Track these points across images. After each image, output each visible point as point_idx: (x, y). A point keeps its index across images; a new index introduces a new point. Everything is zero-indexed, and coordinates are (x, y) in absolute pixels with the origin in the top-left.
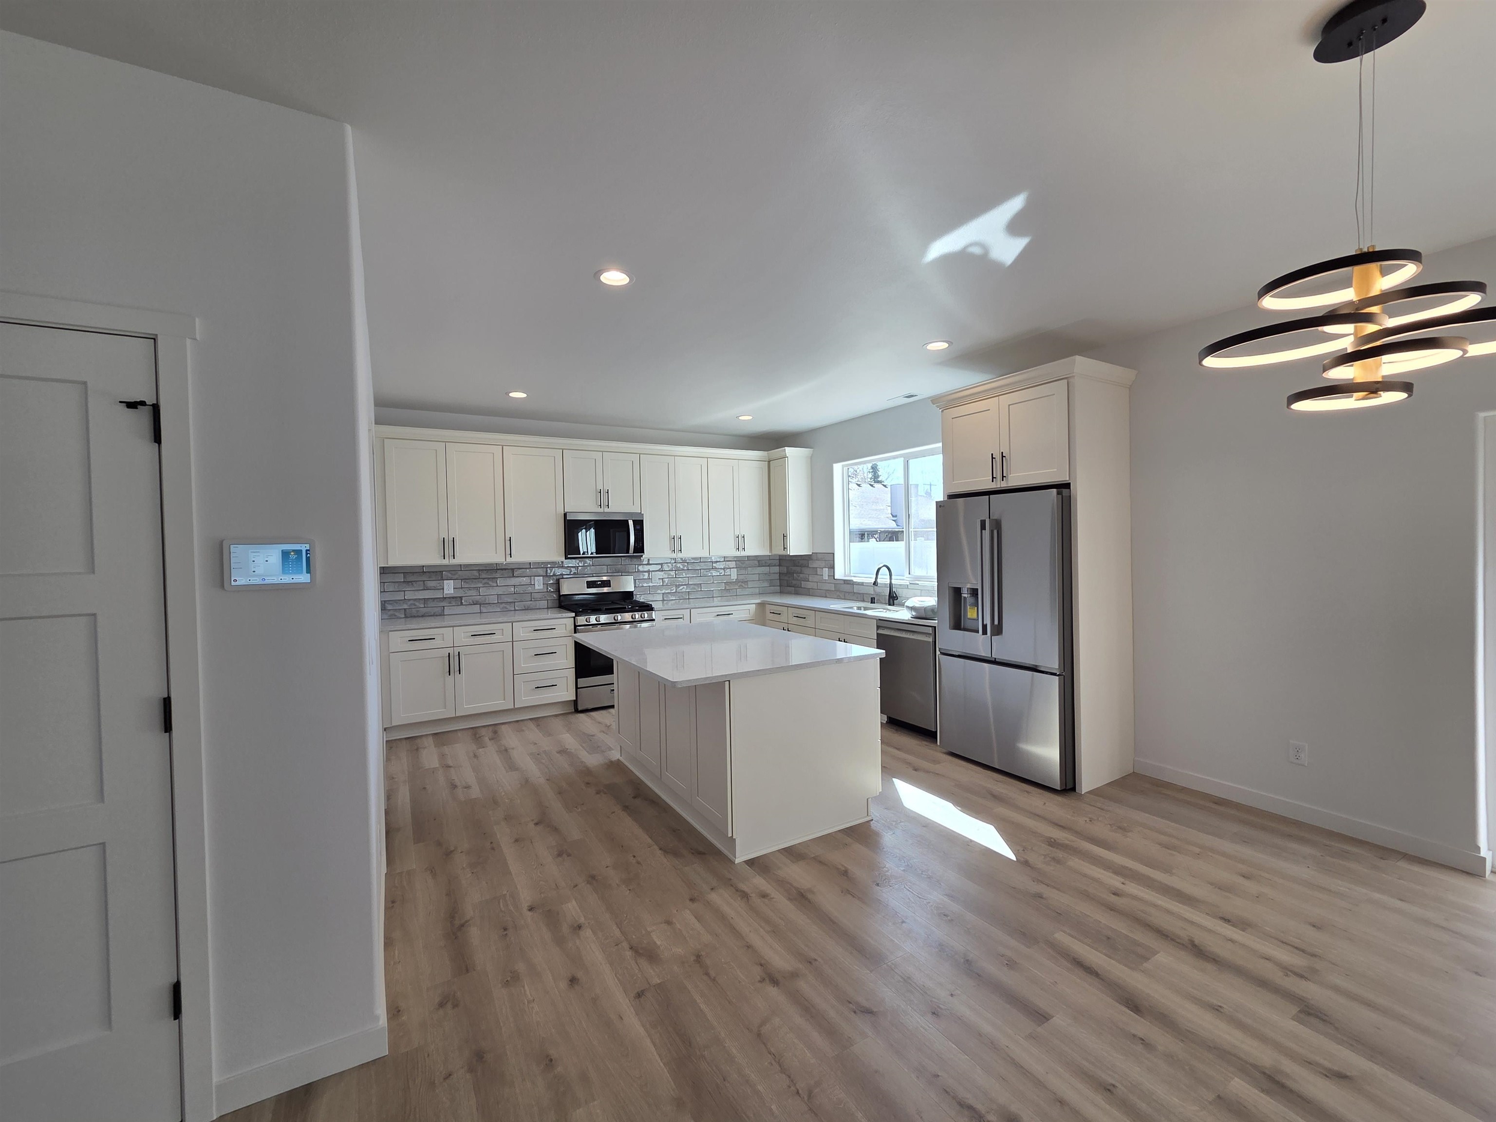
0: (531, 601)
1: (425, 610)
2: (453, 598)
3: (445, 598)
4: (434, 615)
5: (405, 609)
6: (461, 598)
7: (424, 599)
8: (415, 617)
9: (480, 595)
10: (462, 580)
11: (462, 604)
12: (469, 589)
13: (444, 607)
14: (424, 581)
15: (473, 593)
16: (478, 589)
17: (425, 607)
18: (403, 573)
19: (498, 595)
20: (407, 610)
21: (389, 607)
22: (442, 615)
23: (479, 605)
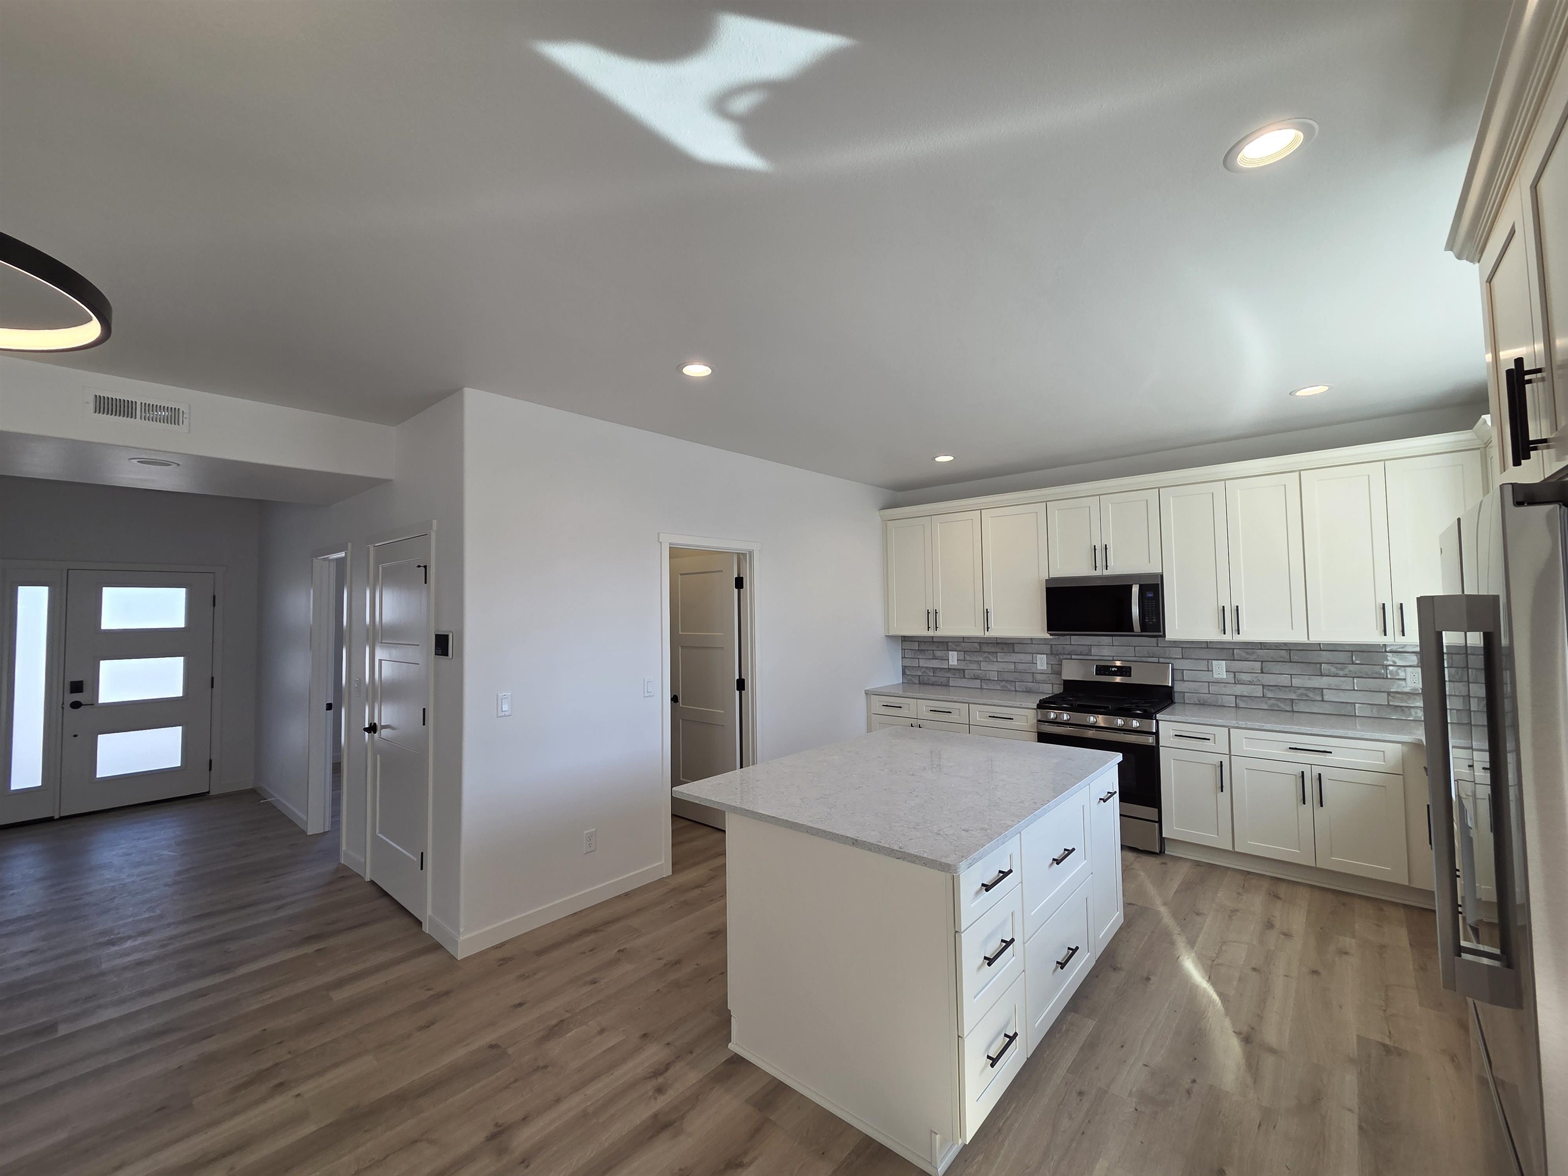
0: (1033, 682)
1: (933, 679)
2: (957, 669)
3: (950, 669)
4: (941, 685)
5: (919, 676)
6: (964, 670)
7: (933, 668)
8: (926, 684)
9: (981, 670)
10: (964, 651)
11: (964, 677)
12: (971, 662)
13: (949, 678)
14: (933, 650)
15: (974, 666)
16: (979, 662)
17: (934, 676)
18: (918, 641)
19: (998, 671)
20: (921, 677)
21: (908, 672)
22: (947, 685)
23: (980, 680)
